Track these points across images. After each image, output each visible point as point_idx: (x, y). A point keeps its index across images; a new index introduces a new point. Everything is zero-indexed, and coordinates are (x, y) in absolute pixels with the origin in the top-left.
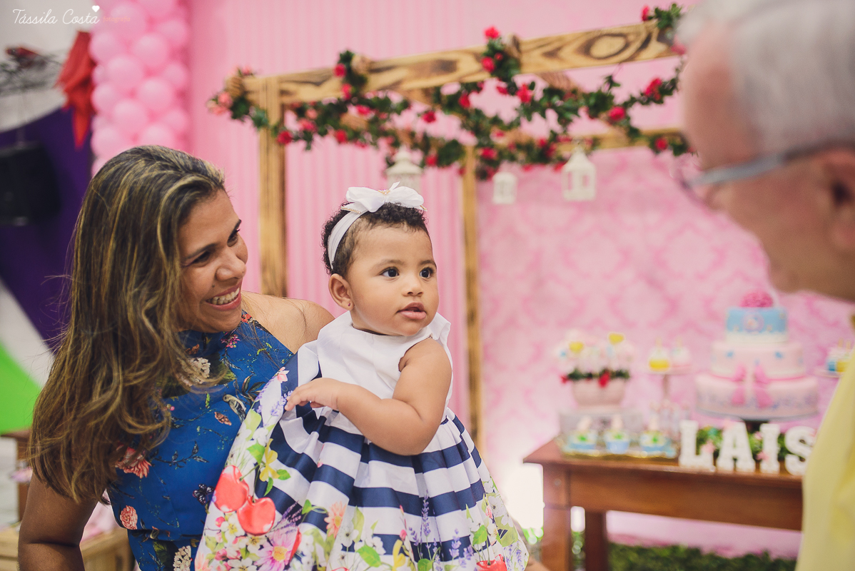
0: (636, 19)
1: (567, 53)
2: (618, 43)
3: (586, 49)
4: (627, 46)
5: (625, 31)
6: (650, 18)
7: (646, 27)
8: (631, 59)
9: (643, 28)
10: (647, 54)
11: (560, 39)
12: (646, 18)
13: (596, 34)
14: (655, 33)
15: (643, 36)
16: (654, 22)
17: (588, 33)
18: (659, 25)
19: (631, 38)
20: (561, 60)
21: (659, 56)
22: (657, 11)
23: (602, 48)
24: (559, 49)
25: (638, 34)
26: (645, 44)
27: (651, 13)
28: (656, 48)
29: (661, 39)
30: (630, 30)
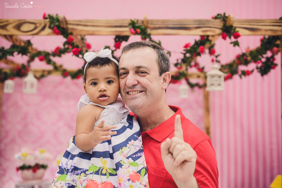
0: (41, 18)
1: (10, 27)
2: (32, 27)
3: (18, 27)
4: (35, 28)
5: (35, 22)
6: (46, 18)
7: (45, 22)
8: (37, 34)
9: (43, 22)
10: (44, 33)
11: (7, 21)
12: (45, 18)
13: (23, 21)
14: (48, 24)
15: (43, 25)
16: (48, 20)
17: (19, 20)
18: (49, 21)
19: (38, 25)
20: (7, 30)
21: (49, 35)
22: (49, 15)
23: (25, 28)
24: (7, 25)
25: (41, 24)
26: (43, 29)
27: (47, 16)
28: (48, 30)
29: (50, 27)
30: (38, 22)
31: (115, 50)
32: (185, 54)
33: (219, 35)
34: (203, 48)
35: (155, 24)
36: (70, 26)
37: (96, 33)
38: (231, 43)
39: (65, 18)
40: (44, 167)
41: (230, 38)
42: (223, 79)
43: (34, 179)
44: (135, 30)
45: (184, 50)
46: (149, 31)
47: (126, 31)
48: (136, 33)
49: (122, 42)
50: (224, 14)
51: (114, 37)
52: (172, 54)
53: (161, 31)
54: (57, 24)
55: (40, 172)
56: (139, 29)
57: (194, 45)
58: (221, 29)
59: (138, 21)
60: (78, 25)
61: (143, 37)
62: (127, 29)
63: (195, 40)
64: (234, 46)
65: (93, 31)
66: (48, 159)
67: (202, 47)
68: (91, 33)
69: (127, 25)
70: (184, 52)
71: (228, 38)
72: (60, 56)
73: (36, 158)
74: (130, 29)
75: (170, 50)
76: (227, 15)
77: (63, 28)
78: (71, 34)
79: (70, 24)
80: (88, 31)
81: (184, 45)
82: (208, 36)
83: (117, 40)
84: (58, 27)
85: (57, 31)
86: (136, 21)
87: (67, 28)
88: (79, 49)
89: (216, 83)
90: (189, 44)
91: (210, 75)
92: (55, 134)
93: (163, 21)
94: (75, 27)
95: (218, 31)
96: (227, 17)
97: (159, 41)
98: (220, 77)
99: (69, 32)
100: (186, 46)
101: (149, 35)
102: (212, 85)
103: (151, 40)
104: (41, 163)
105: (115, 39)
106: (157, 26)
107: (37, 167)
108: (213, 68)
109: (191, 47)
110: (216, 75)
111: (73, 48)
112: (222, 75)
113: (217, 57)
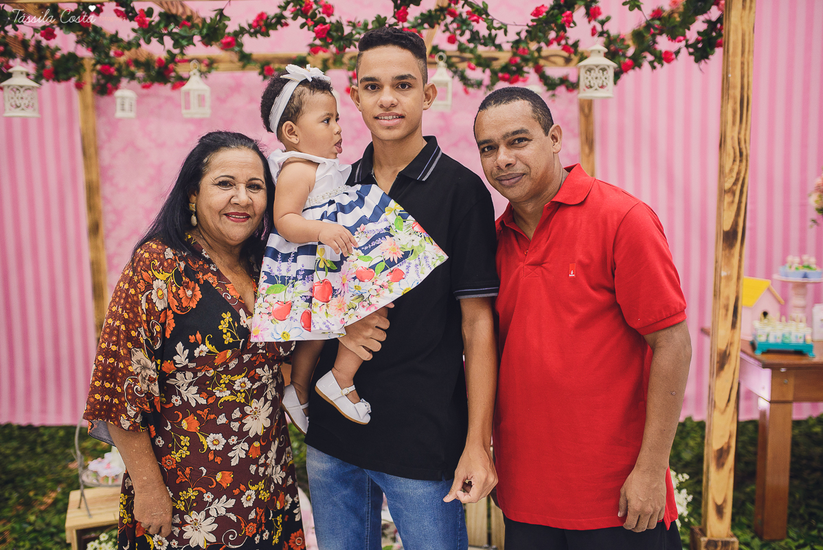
34: (571, 15)
38: (625, 4)
42: (610, 74)
49: (409, 7)
52: (509, 29)
57: (553, 8)
64: (631, 9)
67: (568, 12)
70: (533, 24)
75: (505, 22)
81: (532, 9)
88: (327, 27)
89: (596, 83)
90: (543, 6)
91: (585, 66)
97: (483, 2)
98: (604, 70)
100: (537, 12)
108: (592, 51)
109: (547, 13)
110: (597, 66)
111: (316, 25)
112: (609, 67)
113: (602, 23)
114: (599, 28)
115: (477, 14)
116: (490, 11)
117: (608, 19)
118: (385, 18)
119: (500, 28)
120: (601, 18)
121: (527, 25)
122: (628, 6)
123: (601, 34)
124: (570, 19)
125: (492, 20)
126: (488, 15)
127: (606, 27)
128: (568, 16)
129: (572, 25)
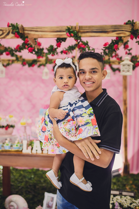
0: (6, 26)
4: (3, 34)
5: (2, 29)
6: (10, 26)
7: (9, 29)
8: (4, 38)
10: (8, 37)
12: (9, 26)
14: (11, 31)
15: (8, 31)
16: (11, 28)
18: (12, 28)
19: (4, 31)
21: (12, 38)
25: (6, 31)
26: (8, 34)
27: (10, 25)
28: (11, 35)
29: (12, 33)
30: (4, 29)
31: (57, 48)
32: (104, 50)
33: (128, 36)
34: (117, 46)
35: (84, 29)
36: (26, 32)
37: (44, 36)
38: (136, 42)
39: (22, 26)
40: (12, 126)
41: (136, 38)
42: (131, 67)
43: (6, 134)
44: (70, 34)
45: (104, 48)
46: (80, 35)
47: (64, 35)
48: (71, 36)
49: (61, 42)
50: (133, 21)
51: (56, 39)
52: (95, 50)
53: (88, 34)
54: (17, 30)
55: (10, 130)
56: (73, 33)
57: (111, 44)
58: (130, 32)
59: (72, 27)
60: (31, 31)
61: (75, 39)
62: (65, 33)
63: (112, 40)
65: (41, 35)
66: (15, 122)
67: (116, 45)
68: (40, 36)
69: (65, 30)
70: (104, 49)
71: (134, 39)
72: (20, 51)
73: (7, 121)
74: (67, 33)
75: (94, 48)
76: (134, 21)
77: (21, 34)
78: (27, 37)
79: (26, 30)
80: (38, 35)
81: (104, 44)
82: (121, 37)
83: (58, 41)
84: (18, 32)
85: (18, 35)
86: (70, 27)
87: (24, 33)
88: (32, 48)
89: (126, 70)
90: (107, 43)
91: (122, 64)
92: (19, 105)
93: (90, 27)
94: (29, 32)
95: (128, 34)
96: (134, 23)
97: (87, 41)
99: (26, 36)
100: (105, 45)
101: (80, 37)
102: (123, 71)
103: (81, 41)
104: (10, 124)
105: (57, 40)
106: (86, 30)
107: (8, 127)
108: (125, 59)
109: (109, 45)
110: (126, 64)
111: (29, 47)
112: (130, 64)
113: (129, 50)
114: (128, 52)
115: (84, 45)
116: (89, 44)
117: (131, 49)
118: (53, 46)
119: (92, 50)
120: (129, 48)
121: (102, 49)
122: (137, 43)
123: (129, 54)
124: (117, 47)
125: (89, 47)
126: (88, 45)
127: (131, 52)
128: (116, 46)
129: (118, 49)
